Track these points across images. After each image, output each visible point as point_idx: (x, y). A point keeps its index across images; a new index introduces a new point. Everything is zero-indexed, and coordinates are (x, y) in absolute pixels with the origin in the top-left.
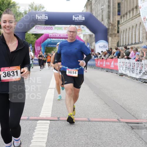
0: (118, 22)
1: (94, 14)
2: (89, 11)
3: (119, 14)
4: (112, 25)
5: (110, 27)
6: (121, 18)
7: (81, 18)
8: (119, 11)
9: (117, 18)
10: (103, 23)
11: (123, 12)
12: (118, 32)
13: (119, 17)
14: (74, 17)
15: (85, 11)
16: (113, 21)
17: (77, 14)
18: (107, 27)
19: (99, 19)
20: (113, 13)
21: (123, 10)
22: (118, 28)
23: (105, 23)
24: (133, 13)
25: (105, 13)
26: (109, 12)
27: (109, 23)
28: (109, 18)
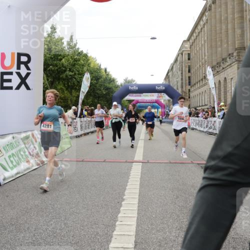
0: (189, 90)
1: (171, 85)
2: (167, 83)
3: (189, 85)
4: (185, 92)
5: (183, 94)
6: (191, 87)
7: (162, 88)
8: (190, 82)
9: (189, 87)
10: (178, 91)
11: (192, 83)
12: (189, 98)
13: (190, 86)
14: (156, 87)
15: (164, 83)
16: (185, 89)
17: (159, 85)
18: (181, 94)
19: (175, 88)
20: (185, 84)
21: (193, 82)
22: (189, 94)
23: (180, 91)
24: (200, 83)
25: (179, 84)
26: (182, 83)
27: (182, 91)
28: (182, 87)
